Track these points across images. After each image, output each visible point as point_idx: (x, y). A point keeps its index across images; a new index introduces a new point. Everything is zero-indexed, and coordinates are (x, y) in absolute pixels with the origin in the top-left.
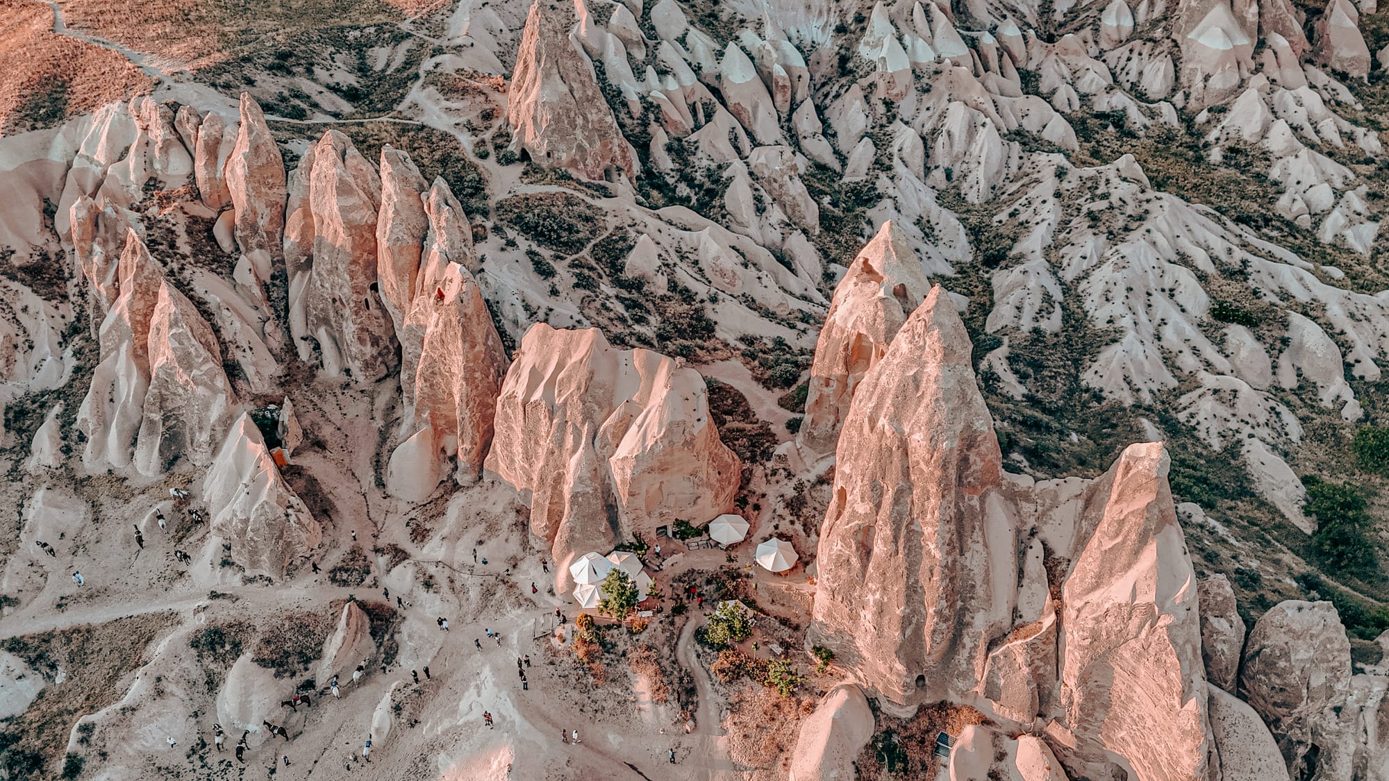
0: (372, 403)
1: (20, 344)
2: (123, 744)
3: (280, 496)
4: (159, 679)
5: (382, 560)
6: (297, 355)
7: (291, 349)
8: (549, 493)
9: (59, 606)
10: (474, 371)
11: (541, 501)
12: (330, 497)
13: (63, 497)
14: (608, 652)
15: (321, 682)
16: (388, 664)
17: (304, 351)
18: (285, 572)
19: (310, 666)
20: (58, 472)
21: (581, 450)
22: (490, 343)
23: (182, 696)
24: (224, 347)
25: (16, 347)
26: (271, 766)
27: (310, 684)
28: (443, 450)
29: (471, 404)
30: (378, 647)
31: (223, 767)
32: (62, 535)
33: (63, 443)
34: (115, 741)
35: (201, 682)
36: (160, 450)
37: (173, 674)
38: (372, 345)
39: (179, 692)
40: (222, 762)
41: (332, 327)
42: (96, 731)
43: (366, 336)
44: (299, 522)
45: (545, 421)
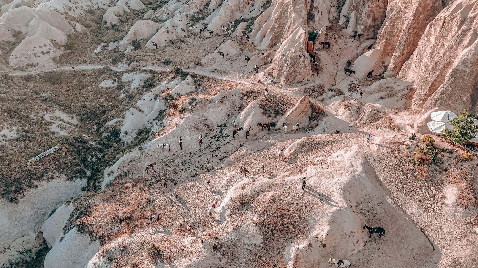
0: (360, 45)
1: (250, 4)
2: (200, 110)
3: (301, 48)
4: (224, 97)
5: (330, 93)
6: (338, 22)
7: (337, 20)
8: (436, 74)
9: (213, 71)
10: (421, 13)
11: (429, 78)
12: (322, 66)
13: (235, 45)
14: (436, 164)
15: (279, 125)
16: (309, 130)
17: (342, 21)
18: (288, 83)
19: (278, 117)
20: (238, 38)
21: (474, 45)
22: (436, 5)
23: (228, 107)
24: (312, 8)
25: (249, 4)
26: (242, 144)
27: (274, 125)
28: (384, 62)
29: (411, 31)
30: (309, 124)
31: (226, 136)
32: (228, 55)
33: (245, 30)
34: (198, 108)
35: (237, 107)
36: (271, 39)
37: (230, 99)
38: (372, 20)
39: (228, 105)
40: (227, 134)
41: (358, 12)
42: (195, 102)
43: (372, 15)
44: (303, 61)
45: (455, 28)
